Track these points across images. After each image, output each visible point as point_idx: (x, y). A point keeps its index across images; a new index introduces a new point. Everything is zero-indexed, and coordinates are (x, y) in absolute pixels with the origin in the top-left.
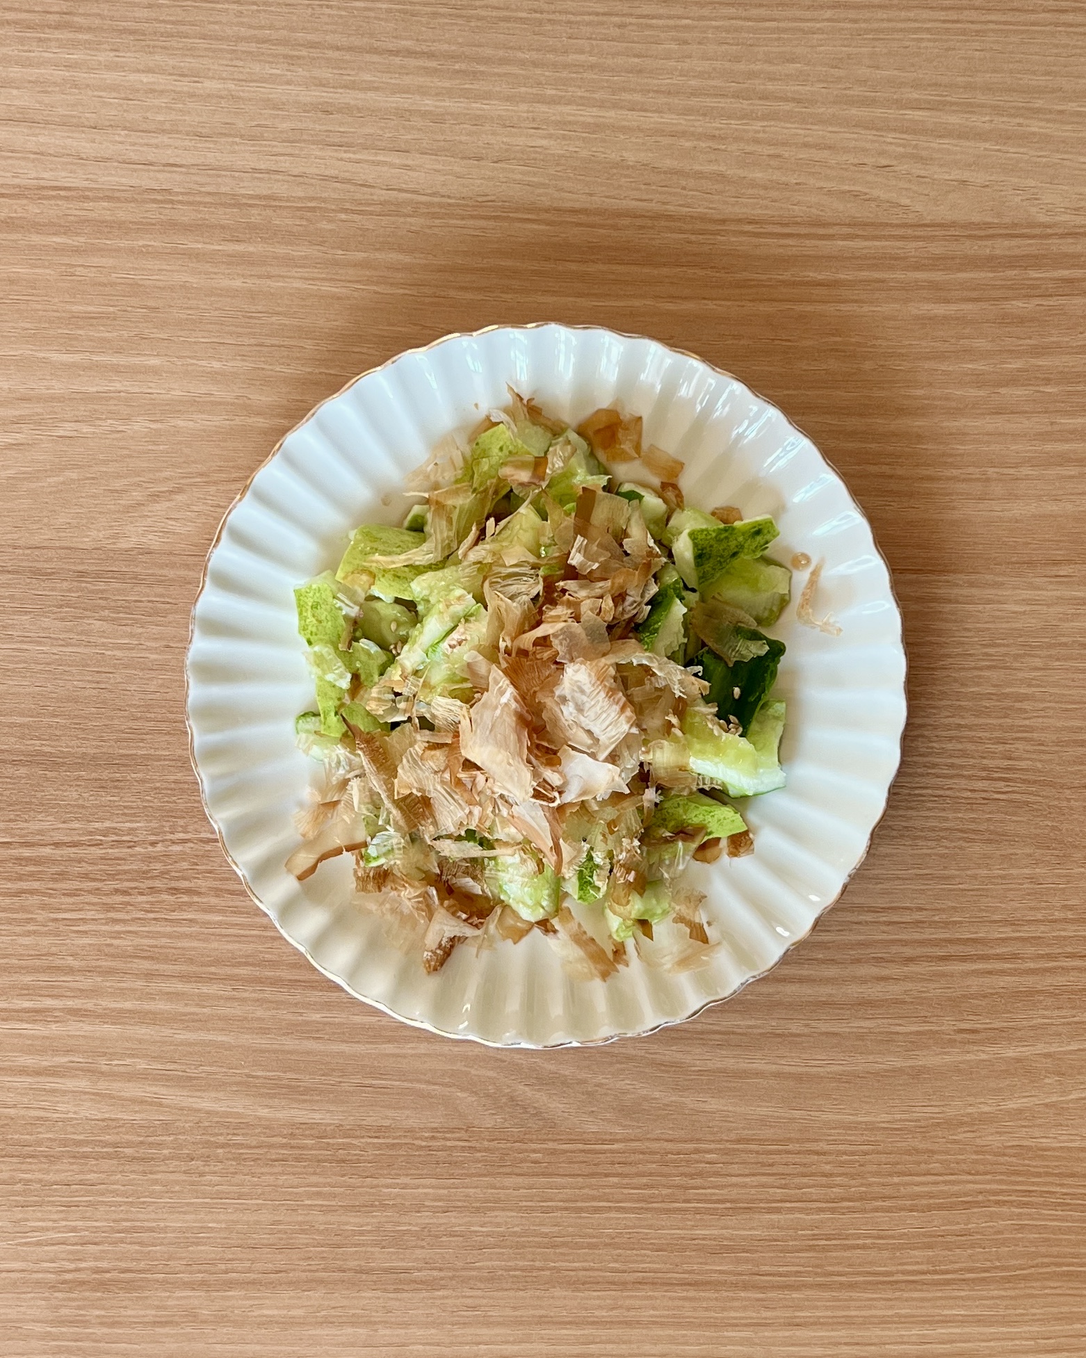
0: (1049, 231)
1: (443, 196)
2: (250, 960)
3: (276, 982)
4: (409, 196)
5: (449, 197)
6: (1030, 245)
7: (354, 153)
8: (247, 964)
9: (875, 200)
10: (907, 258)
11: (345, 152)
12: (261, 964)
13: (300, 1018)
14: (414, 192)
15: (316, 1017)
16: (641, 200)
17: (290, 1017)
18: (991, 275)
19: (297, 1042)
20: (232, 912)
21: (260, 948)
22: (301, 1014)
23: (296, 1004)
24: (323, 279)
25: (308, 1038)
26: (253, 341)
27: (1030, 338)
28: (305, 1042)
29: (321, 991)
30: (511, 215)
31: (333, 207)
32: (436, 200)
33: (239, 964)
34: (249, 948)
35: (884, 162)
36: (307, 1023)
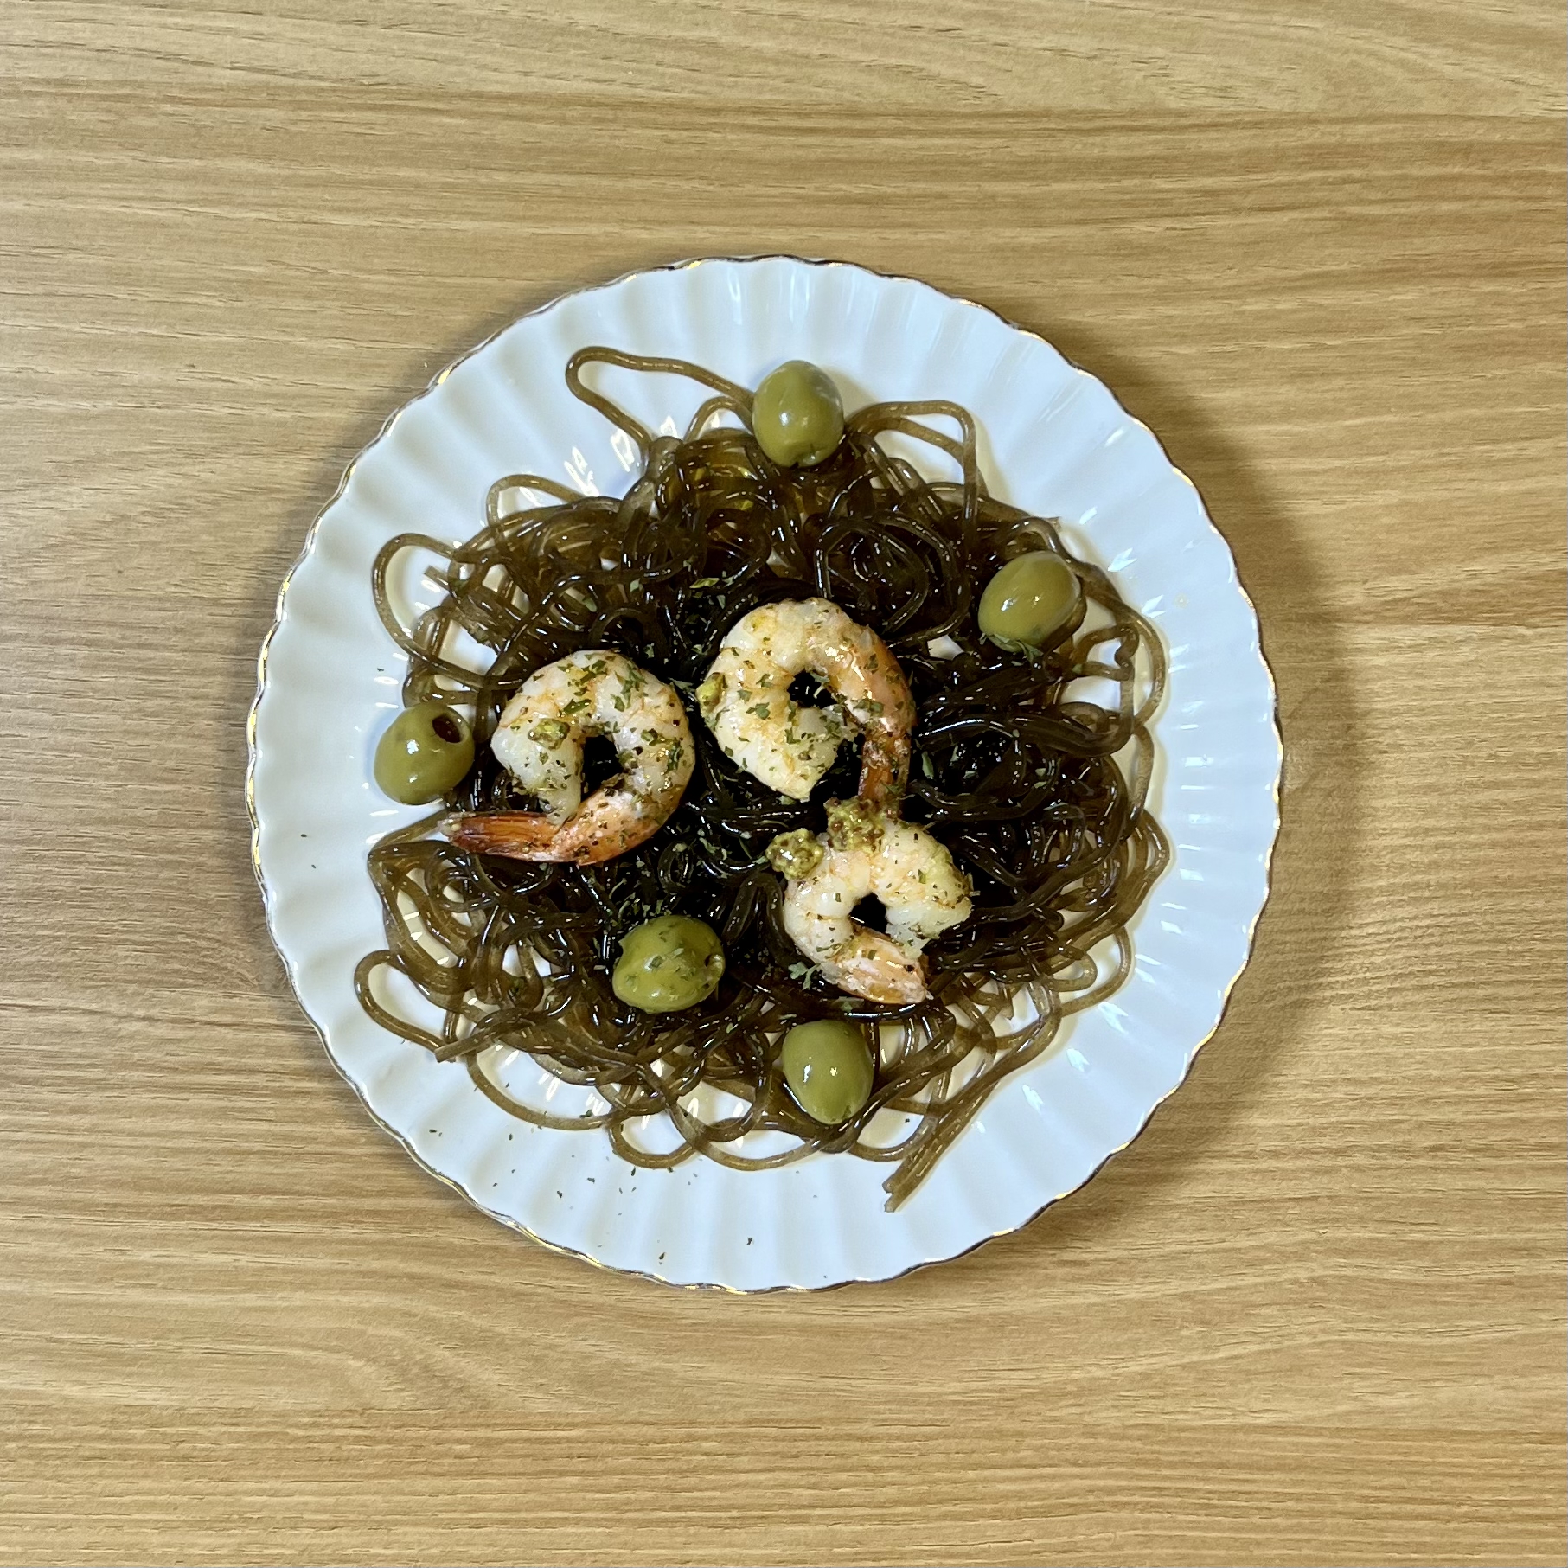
0: (1183, 121)
1: (312, 77)
2: (51, 1177)
3: (87, 1207)
4: (263, 77)
5: (321, 78)
6: (1157, 142)
7: (183, 16)
8: (43, 1182)
9: (932, 78)
10: (980, 162)
11: (171, 15)
12: (66, 1181)
13: (123, 1258)
14: (273, 72)
15: (146, 1256)
16: (598, 81)
17: (108, 1256)
18: (1101, 186)
19: (118, 1292)
20: (22, 1108)
21: (64, 1158)
22: (123, 1252)
23: (116, 1239)
24: (141, 199)
25: (134, 1286)
26: (40, 290)
27: (1158, 276)
28: (129, 1292)
29: (151, 1219)
30: (411, 104)
31: (154, 94)
32: (301, 83)
33: (34, 1183)
34: (46, 1160)
35: (946, 23)
36: (133, 1265)
